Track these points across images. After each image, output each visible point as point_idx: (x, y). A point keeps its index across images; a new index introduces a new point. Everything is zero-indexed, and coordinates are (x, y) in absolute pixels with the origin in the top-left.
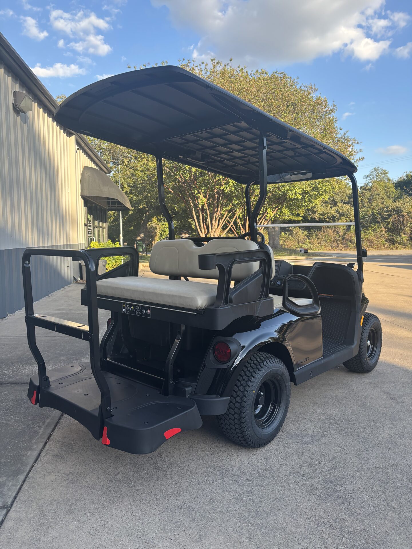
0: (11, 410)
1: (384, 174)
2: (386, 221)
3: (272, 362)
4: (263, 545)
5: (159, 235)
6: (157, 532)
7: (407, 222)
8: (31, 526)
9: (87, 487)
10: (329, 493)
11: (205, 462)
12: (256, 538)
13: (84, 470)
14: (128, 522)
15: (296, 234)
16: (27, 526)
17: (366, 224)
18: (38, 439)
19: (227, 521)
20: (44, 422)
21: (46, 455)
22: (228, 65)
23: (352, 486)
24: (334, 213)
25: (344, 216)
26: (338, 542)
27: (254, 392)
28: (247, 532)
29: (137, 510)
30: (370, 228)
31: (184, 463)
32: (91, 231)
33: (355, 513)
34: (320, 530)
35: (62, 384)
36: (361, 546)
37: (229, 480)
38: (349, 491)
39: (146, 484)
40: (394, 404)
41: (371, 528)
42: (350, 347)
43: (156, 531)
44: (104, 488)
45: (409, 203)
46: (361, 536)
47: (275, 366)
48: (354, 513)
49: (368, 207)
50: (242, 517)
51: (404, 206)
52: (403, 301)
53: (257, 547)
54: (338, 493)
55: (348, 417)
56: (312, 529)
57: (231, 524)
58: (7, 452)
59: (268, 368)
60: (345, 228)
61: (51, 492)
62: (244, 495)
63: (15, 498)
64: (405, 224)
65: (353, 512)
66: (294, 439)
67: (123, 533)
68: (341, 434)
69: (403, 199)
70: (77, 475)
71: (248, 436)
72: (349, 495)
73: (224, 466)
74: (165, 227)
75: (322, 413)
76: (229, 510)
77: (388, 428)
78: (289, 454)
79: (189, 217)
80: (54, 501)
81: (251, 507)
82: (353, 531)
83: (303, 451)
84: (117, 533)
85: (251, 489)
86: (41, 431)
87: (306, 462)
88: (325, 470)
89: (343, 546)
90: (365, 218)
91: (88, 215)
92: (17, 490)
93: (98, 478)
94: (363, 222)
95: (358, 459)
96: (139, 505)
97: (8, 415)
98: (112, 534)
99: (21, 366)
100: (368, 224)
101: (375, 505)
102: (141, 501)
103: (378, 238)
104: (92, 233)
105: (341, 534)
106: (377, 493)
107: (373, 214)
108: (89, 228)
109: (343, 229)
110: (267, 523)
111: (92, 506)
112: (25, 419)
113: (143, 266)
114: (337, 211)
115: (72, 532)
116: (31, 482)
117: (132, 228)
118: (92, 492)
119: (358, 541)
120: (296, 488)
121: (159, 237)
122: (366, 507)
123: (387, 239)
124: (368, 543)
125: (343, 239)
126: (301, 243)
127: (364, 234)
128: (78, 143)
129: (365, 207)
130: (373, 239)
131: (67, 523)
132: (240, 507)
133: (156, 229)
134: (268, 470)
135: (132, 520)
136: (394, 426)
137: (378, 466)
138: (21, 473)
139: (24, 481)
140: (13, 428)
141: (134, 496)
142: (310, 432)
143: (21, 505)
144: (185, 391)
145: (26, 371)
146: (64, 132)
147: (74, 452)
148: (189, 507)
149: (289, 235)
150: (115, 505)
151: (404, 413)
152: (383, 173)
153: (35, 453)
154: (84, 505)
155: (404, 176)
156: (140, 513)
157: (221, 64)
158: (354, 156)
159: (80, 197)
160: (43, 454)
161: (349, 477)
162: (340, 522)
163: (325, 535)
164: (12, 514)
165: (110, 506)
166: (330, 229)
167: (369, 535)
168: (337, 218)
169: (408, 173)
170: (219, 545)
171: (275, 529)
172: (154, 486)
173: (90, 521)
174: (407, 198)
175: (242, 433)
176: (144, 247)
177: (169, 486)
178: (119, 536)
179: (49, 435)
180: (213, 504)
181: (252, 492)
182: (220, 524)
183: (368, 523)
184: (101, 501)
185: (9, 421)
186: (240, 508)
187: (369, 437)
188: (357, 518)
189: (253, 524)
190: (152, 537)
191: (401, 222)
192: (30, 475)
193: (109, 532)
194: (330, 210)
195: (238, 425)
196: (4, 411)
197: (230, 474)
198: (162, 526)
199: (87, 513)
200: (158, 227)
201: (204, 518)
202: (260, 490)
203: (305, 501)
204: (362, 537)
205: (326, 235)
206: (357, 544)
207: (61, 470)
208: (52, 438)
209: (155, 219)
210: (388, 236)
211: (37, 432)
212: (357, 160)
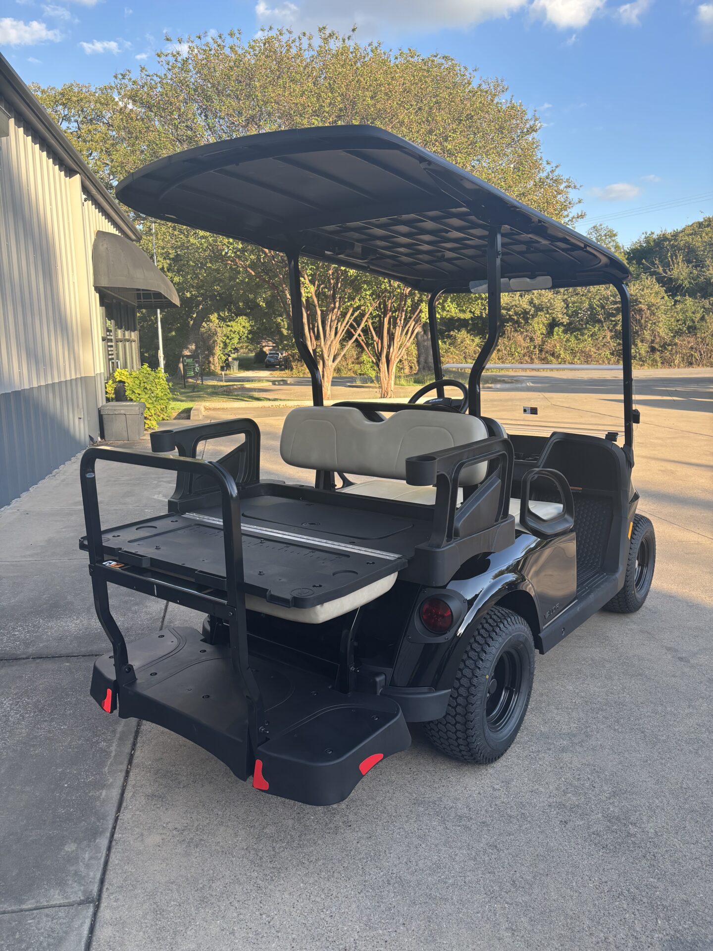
0: (48, 710)
1: (610, 237)
2: (613, 319)
3: (511, 624)
4: (536, 941)
5: (222, 345)
6: (358, 929)
7: (646, 321)
8: (144, 934)
9: (220, 853)
10: (619, 840)
11: (407, 794)
12: (522, 928)
13: (208, 821)
14: (306, 914)
15: (462, 342)
16: (137, 933)
17: (579, 324)
18: (111, 764)
19: (469, 901)
20: (114, 731)
21: (133, 796)
22: (349, 38)
23: (651, 825)
24: (526, 306)
25: (543, 311)
26: (650, 926)
27: (487, 677)
28: (506, 919)
29: (316, 892)
30: (586, 332)
31: (372, 799)
32: (112, 349)
33: (667, 874)
34: (619, 908)
35: (156, 676)
36: (688, 932)
37: (455, 826)
38: (650, 835)
39: (320, 842)
40: (686, 670)
41: (697, 898)
42: (614, 577)
43: (357, 927)
44: (250, 852)
45: (651, 289)
46: (684, 914)
47: (516, 629)
48: (665, 872)
49: (583, 295)
50: (491, 893)
51: (643, 293)
52: (660, 470)
53: (526, 945)
54: (633, 839)
55: (619, 698)
56: (606, 907)
57: (475, 906)
58: (64, 793)
59: (506, 634)
60: (544, 332)
61: (161, 866)
62: (485, 852)
63: (102, 881)
64: (644, 325)
65: (663, 872)
66: (542, 742)
67: (303, 935)
68: (615, 730)
69: (641, 281)
70: (197, 831)
71: (477, 749)
72: (650, 842)
73: (440, 799)
74: (231, 331)
75: (577, 691)
76: (467, 880)
77: (687, 715)
78: (540, 772)
79: (276, 314)
80: (172, 883)
81: (500, 874)
82: (670, 906)
83: (562, 764)
84: (294, 936)
85: (493, 839)
86: (113, 748)
87: (571, 784)
88: (604, 799)
89: (660, 932)
90: (577, 314)
91: (107, 320)
92: (102, 866)
93: (236, 835)
94: (574, 321)
95: (650, 775)
96: (316, 881)
97: (45, 721)
98: (285, 938)
99: (41, 621)
100: (582, 325)
101: (694, 857)
102: (318, 874)
103: (598, 349)
104: (115, 352)
105: (652, 913)
106: (694, 835)
107: (591, 307)
108: (109, 344)
109: (541, 334)
110: (533, 902)
111: (238, 888)
112: (77, 726)
113: (206, 409)
114: (531, 302)
115: (216, 939)
116: (122, 849)
117: (174, 333)
118: (232, 861)
119: (682, 923)
120: (565, 835)
121: (220, 348)
122: (681, 860)
123: (613, 351)
124: (697, 926)
125: (541, 351)
126: (471, 359)
127: (576, 342)
128: (85, 189)
129: (577, 294)
130: (590, 351)
131: (205, 923)
132: (483, 874)
133: (216, 334)
134: (513, 804)
135: (312, 909)
136: (695, 711)
137: (684, 786)
138: (101, 834)
139: (109, 849)
140: (62, 746)
141: (305, 865)
142: (565, 729)
143: (117, 895)
144: (375, 682)
145: (53, 631)
146: (60, 170)
147: (182, 786)
148: (401, 879)
149: (450, 344)
150: (276, 884)
151: (706, 685)
152: (608, 235)
153: (115, 793)
154: (225, 887)
155: (642, 240)
156: (323, 896)
157: (337, 38)
158: (569, 210)
159: (93, 288)
160: (128, 795)
161: (644, 808)
162: (648, 891)
163: (627, 915)
164: (105, 913)
165: (269, 887)
166: (519, 333)
167: (696, 911)
168: (532, 315)
169: (648, 235)
170: (465, 946)
171: (548, 911)
172: (333, 844)
173: (242, 916)
174: (647, 279)
175: (468, 745)
176: (196, 368)
177: (358, 842)
178: (298, 941)
179: (129, 757)
180: (438, 872)
181: (496, 847)
182: (458, 908)
183: (690, 890)
184: (251, 878)
185: (49, 732)
186: (484, 876)
187: (659, 733)
188: (672, 882)
189: (511, 904)
190: (352, 939)
191: (636, 320)
192: (116, 836)
193: (279, 934)
194: (519, 301)
195: (462, 732)
196: (35, 712)
197: (453, 815)
198: (365, 919)
199: (233, 901)
200: (218, 330)
201: (430, 899)
202: (509, 841)
203: (585, 856)
204: (686, 914)
205: (511, 345)
206: (680, 928)
207: (167, 824)
208: (135, 761)
209: (214, 317)
210: (615, 344)
211: (106, 753)
212: (573, 217)
